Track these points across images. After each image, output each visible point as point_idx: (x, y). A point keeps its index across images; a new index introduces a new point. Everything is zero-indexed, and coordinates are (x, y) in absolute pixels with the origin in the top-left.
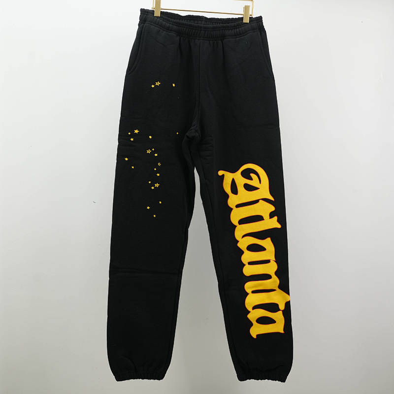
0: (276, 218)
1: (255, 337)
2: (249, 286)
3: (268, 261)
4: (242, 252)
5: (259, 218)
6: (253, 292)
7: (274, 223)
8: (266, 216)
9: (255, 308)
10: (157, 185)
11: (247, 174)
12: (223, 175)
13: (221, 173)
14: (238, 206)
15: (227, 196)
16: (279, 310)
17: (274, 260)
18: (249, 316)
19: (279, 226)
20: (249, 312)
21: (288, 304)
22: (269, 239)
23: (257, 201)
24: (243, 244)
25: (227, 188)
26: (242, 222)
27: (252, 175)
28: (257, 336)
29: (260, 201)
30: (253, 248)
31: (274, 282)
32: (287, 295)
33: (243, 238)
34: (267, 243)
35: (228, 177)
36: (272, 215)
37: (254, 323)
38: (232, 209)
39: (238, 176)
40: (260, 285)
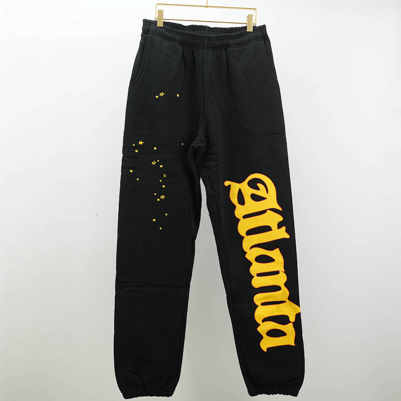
0: (284, 228)
1: (265, 350)
2: (258, 299)
3: (277, 273)
4: (251, 264)
5: (267, 229)
6: (263, 304)
7: (282, 234)
8: (274, 226)
9: (264, 320)
10: (163, 197)
11: (253, 184)
12: (230, 186)
13: (227, 183)
14: (245, 217)
15: (234, 207)
16: (290, 322)
17: (284, 271)
18: (259, 329)
19: (288, 236)
20: (259, 325)
21: (298, 316)
22: (277, 250)
23: (264, 212)
24: (251, 255)
25: (234, 199)
26: (249, 233)
27: (259, 185)
28: (268, 349)
29: (268, 211)
30: (262, 259)
31: (284, 293)
32: (298, 307)
33: (251, 250)
34: (276, 254)
35: (235, 187)
36: (280, 225)
37: (265, 336)
38: (239, 220)
39: (244, 186)
40: (270, 297)
